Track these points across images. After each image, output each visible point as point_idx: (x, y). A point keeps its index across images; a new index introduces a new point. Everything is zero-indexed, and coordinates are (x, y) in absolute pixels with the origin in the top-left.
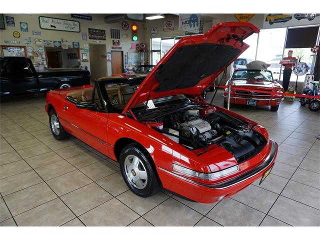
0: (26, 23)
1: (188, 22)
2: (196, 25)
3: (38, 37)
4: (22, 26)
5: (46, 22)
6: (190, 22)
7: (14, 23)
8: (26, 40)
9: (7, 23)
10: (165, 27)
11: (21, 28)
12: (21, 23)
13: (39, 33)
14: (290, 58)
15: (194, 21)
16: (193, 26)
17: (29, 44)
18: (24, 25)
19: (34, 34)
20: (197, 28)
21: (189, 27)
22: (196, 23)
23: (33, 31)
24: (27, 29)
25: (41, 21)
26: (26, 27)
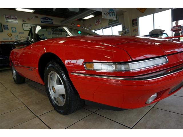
0: (15, 28)
1: (108, 13)
2: (113, 15)
3: (22, 35)
4: (13, 30)
5: (27, 26)
6: (109, 13)
7: (8, 28)
8: (15, 37)
9: (4, 28)
10: (96, 23)
11: (12, 31)
12: (12, 28)
13: (23, 33)
14: (177, 26)
15: (112, 13)
16: (111, 16)
17: (17, 39)
18: (14, 29)
19: (20, 34)
20: (115, 17)
21: (109, 16)
22: (113, 14)
23: (19, 32)
24: (16, 31)
25: (24, 26)
26: (15, 30)
